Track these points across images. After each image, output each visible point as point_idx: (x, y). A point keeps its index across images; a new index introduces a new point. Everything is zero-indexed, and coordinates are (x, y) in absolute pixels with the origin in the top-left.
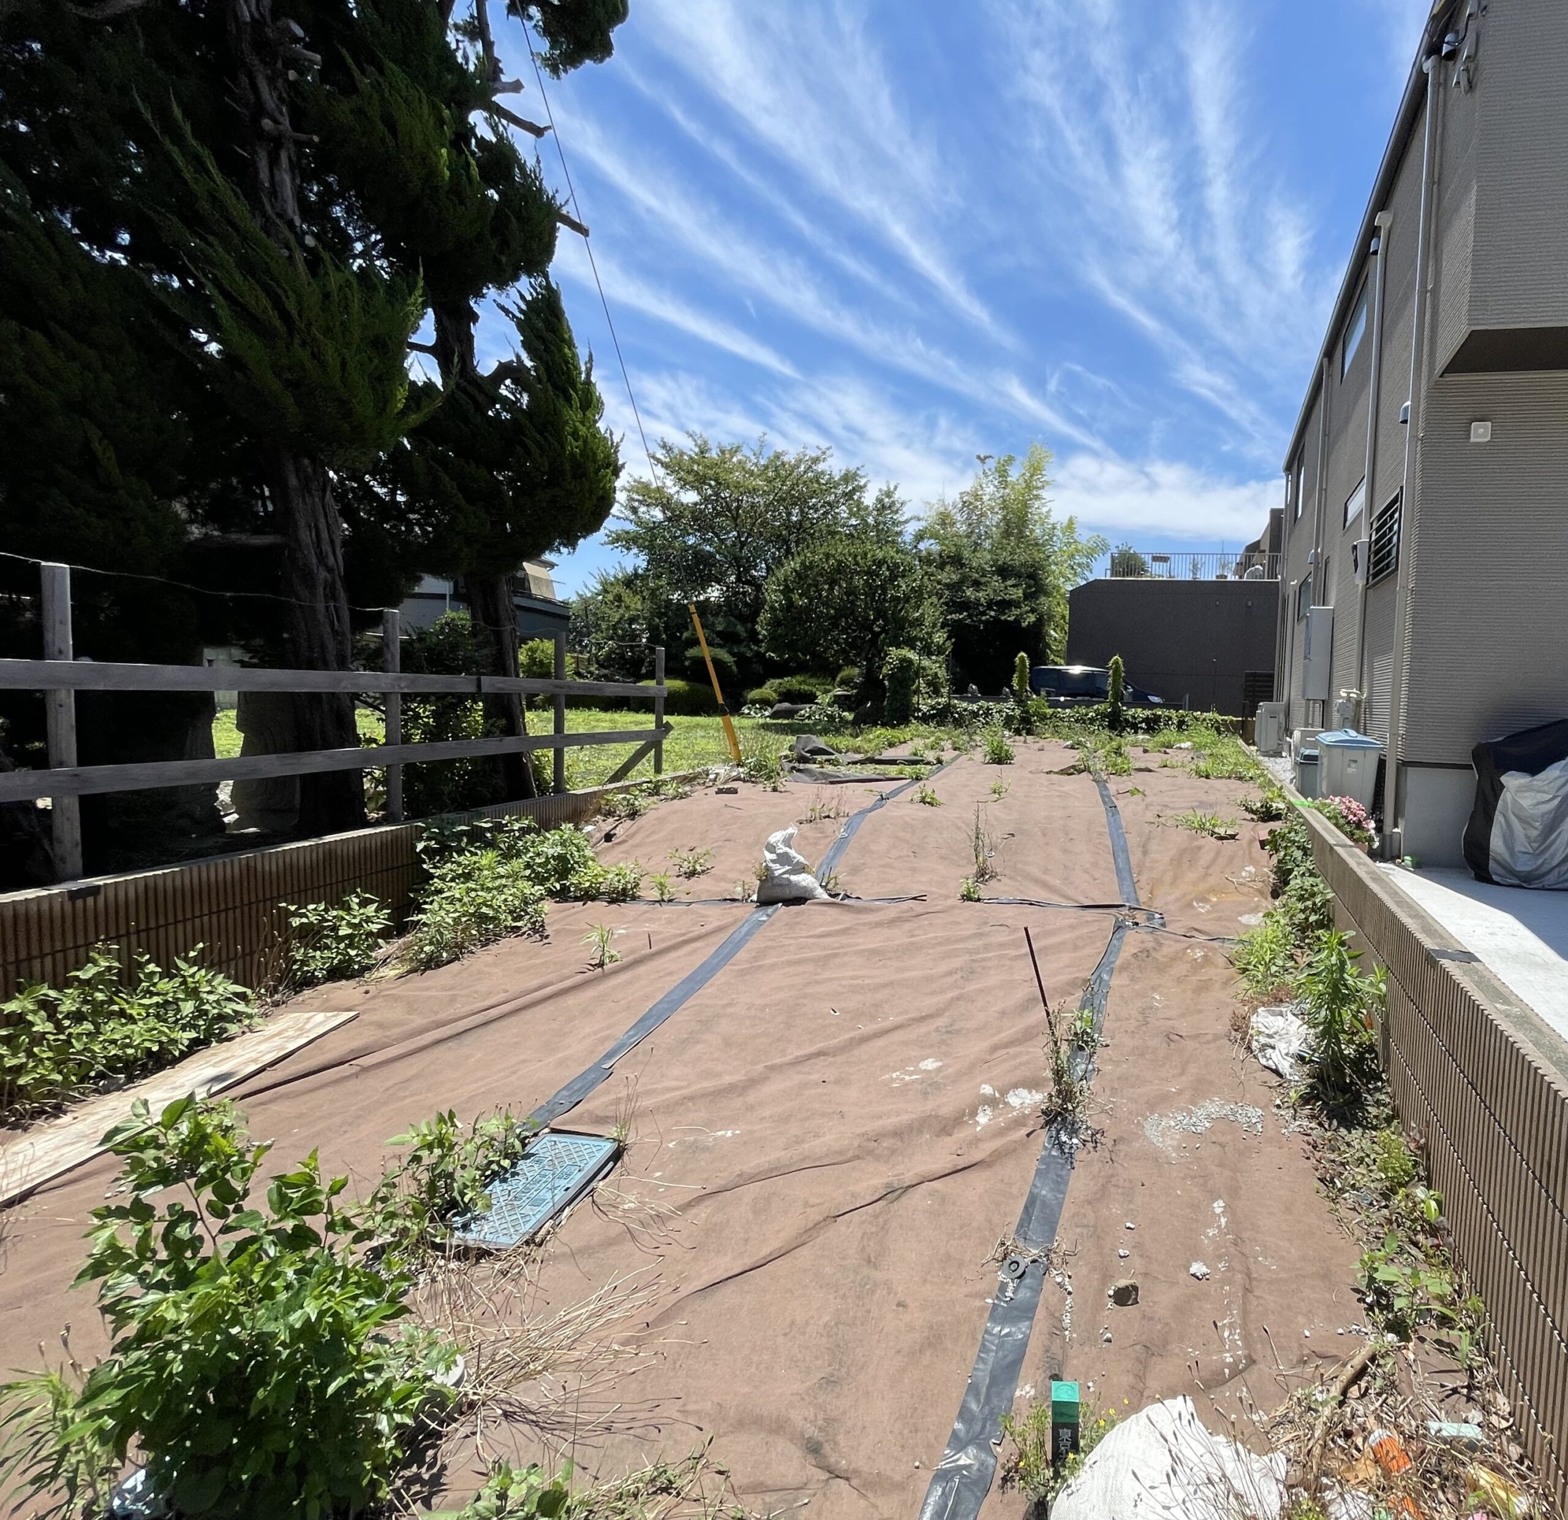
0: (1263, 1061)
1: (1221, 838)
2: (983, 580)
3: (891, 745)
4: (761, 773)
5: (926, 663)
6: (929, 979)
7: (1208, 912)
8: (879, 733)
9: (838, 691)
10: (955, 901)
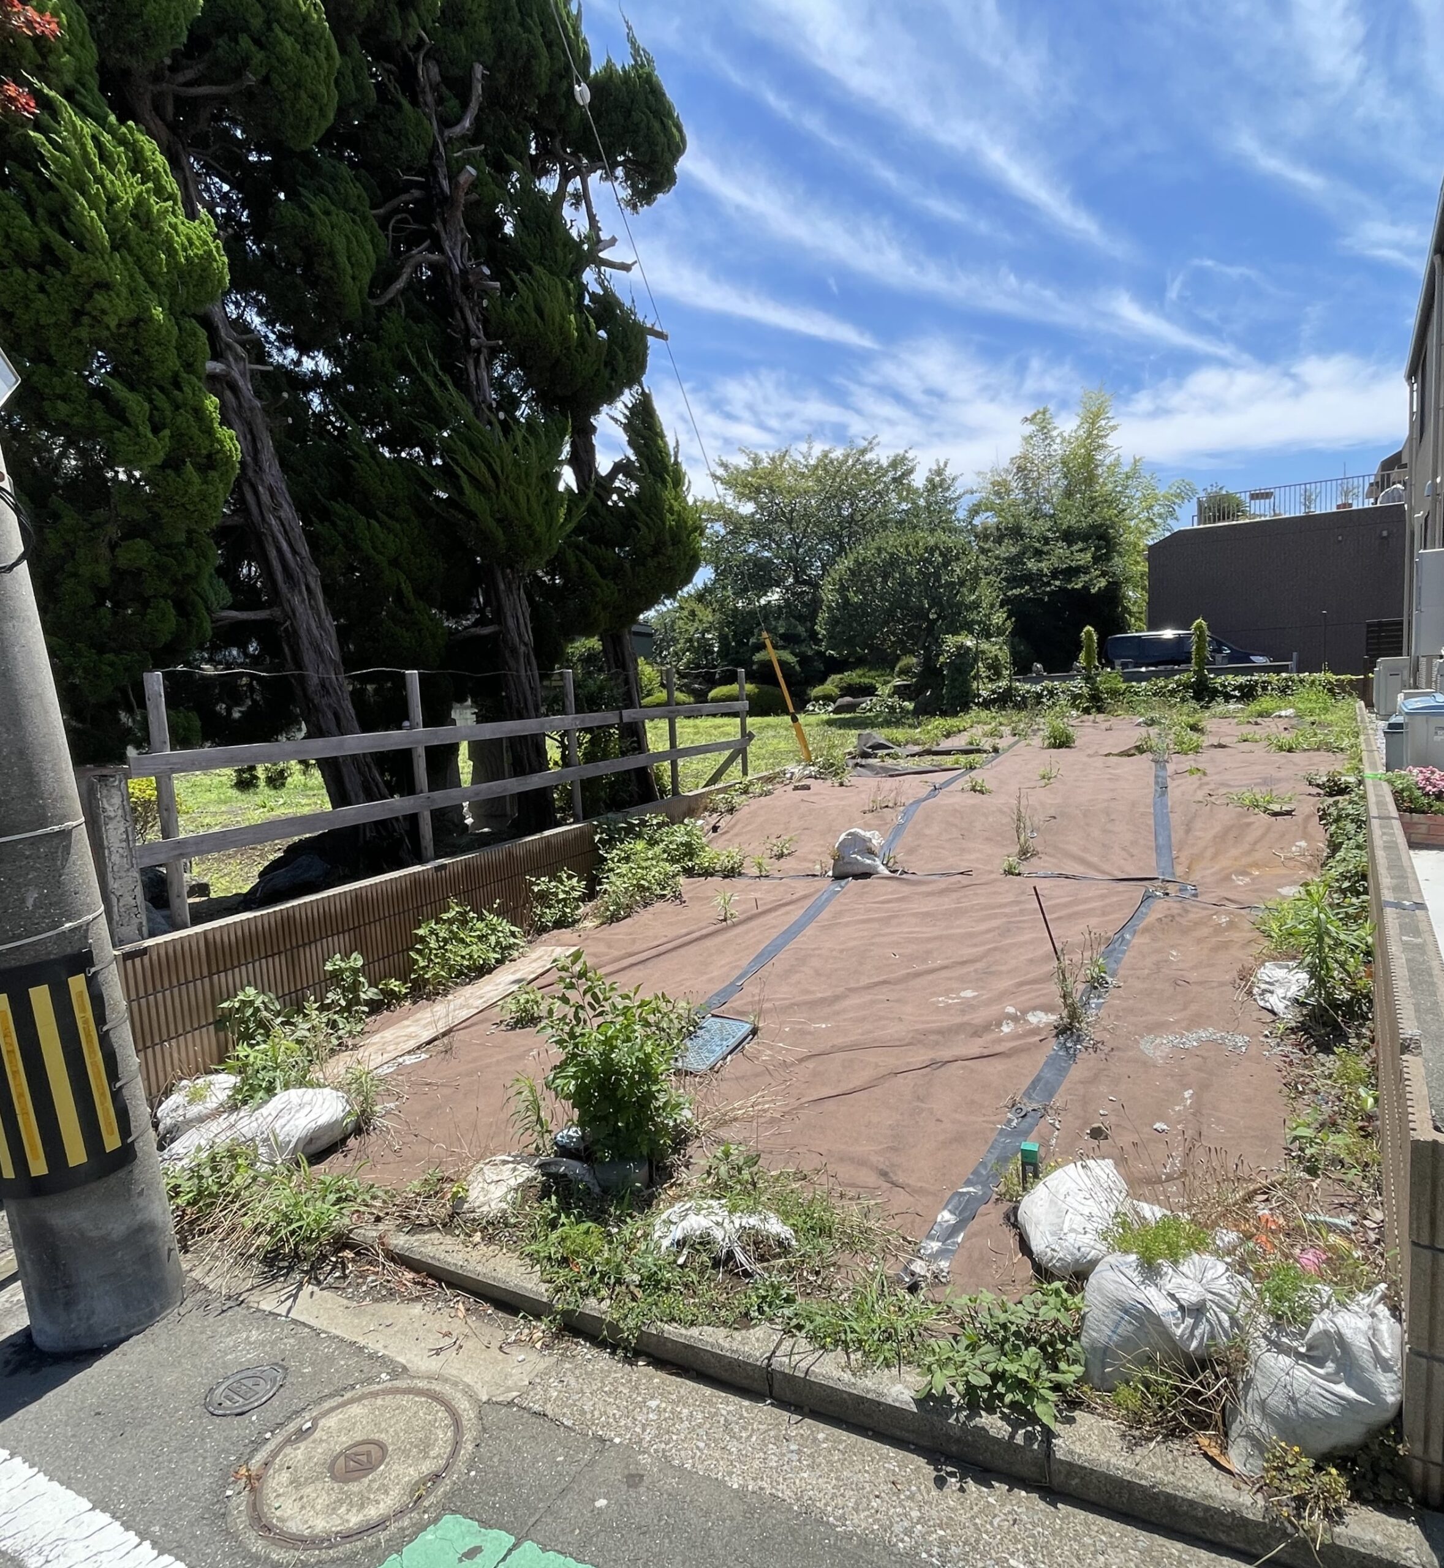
0: (1262, 1003)
1: (1276, 814)
2: (1046, 549)
3: (948, 735)
4: (830, 770)
5: (984, 646)
6: (971, 935)
7: (1246, 885)
8: (938, 723)
9: (898, 682)
10: (998, 875)
